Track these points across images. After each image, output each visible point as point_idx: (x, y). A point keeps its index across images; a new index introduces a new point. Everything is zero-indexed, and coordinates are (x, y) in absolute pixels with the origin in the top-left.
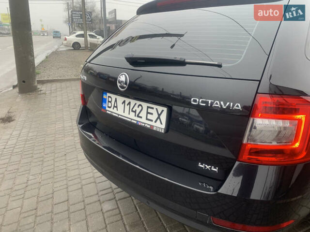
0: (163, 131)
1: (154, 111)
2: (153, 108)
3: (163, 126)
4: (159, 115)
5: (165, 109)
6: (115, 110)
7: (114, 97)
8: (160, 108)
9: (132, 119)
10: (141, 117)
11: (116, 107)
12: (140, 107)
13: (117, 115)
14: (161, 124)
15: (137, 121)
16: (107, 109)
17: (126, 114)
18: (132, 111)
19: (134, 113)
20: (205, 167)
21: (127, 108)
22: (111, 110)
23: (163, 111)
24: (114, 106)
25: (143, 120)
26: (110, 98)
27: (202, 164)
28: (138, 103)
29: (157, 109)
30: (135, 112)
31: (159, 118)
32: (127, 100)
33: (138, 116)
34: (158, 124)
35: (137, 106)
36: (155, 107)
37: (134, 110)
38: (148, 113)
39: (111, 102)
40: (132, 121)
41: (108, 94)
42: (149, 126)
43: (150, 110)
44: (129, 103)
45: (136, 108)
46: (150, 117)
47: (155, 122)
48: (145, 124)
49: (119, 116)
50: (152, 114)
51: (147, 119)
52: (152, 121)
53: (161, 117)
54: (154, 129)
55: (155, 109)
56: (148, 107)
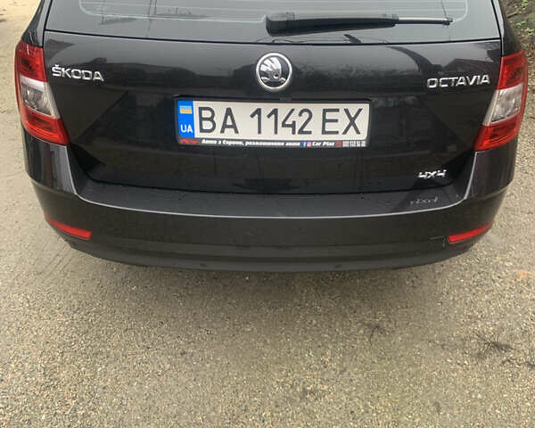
0: (364, 145)
1: (340, 116)
2: (337, 110)
3: (363, 136)
4: (353, 119)
5: (366, 107)
8: (353, 108)
9: (286, 142)
10: (309, 132)
11: (234, 126)
12: (306, 114)
13: (241, 143)
14: (358, 132)
15: (302, 142)
16: (199, 135)
17: (267, 135)
18: (284, 125)
19: (290, 129)
20: (428, 175)
22: (214, 135)
23: (360, 110)
24: (225, 126)
25: (316, 136)
26: (207, 113)
27: (423, 174)
28: (299, 107)
29: (347, 111)
30: (293, 125)
31: (352, 124)
33: (301, 132)
34: (351, 135)
35: (296, 113)
36: (342, 106)
37: (289, 122)
38: (325, 121)
39: (210, 119)
40: (287, 144)
42: (332, 144)
43: (329, 116)
44: (275, 112)
45: (294, 117)
46: (329, 127)
47: (345, 132)
48: (322, 142)
49: (247, 143)
50: (336, 121)
51: (324, 132)
52: (337, 133)
53: (357, 121)
54: (345, 145)
55: (342, 112)
56: (325, 111)
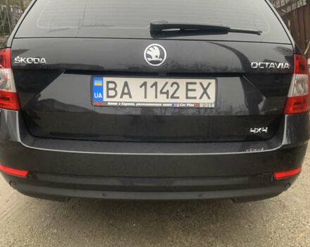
0: (213, 106)
1: (198, 87)
2: (195, 83)
3: (213, 100)
4: (205, 90)
5: (213, 81)
6: (125, 99)
8: (205, 82)
9: (162, 103)
10: (178, 98)
11: (129, 93)
12: (175, 86)
13: (133, 104)
14: (209, 98)
15: (173, 104)
16: (106, 100)
17: (150, 99)
18: (161, 92)
19: (166, 95)
21: (151, 90)
23: (210, 84)
24: (123, 93)
25: (183, 100)
26: (111, 84)
28: (171, 81)
29: (201, 84)
30: (167, 93)
31: (205, 92)
33: (172, 97)
34: (205, 100)
35: (169, 85)
36: (198, 81)
37: (165, 90)
38: (188, 90)
39: (114, 89)
40: (164, 105)
41: (108, 79)
42: (193, 105)
43: (190, 87)
44: (155, 84)
45: (168, 88)
46: (190, 94)
47: (201, 98)
48: (186, 104)
49: (138, 104)
50: (194, 90)
51: (187, 97)
52: (195, 98)
53: (208, 91)
54: (201, 106)
55: (198, 84)
56: (188, 84)
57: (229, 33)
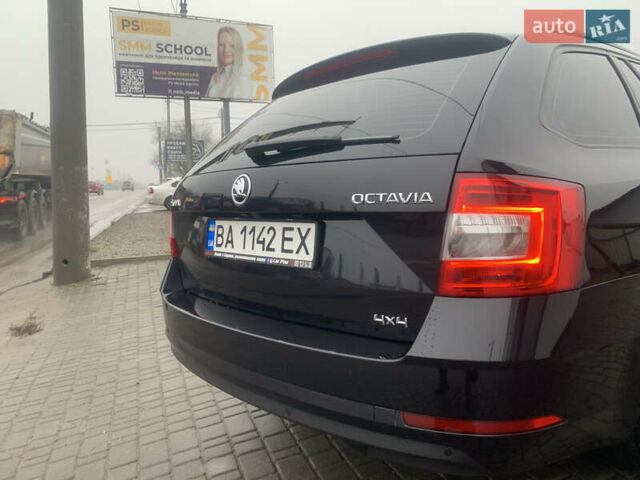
0: (310, 267)
1: (294, 235)
2: (292, 229)
3: (311, 257)
4: (303, 239)
5: (313, 226)
6: (229, 249)
7: (226, 224)
8: (304, 227)
9: (257, 257)
10: (273, 250)
11: (231, 242)
12: (272, 232)
13: (232, 256)
14: (307, 253)
15: (267, 258)
16: (216, 249)
17: (248, 251)
18: (258, 242)
19: (261, 245)
20: (386, 320)
21: (249, 238)
22: (222, 249)
23: (309, 229)
24: (228, 242)
25: (278, 254)
26: (220, 230)
27: (379, 317)
28: (268, 225)
29: (299, 229)
30: (263, 242)
31: (303, 243)
32: (249, 225)
33: (269, 249)
34: (302, 256)
35: (266, 230)
36: (295, 225)
37: (261, 239)
38: (284, 239)
39: (221, 236)
40: (259, 260)
41: (218, 223)
42: (286, 263)
43: (288, 234)
44: (253, 229)
45: (264, 235)
46: (288, 245)
47: (297, 252)
48: (280, 259)
49: (237, 257)
50: (291, 239)
51: (283, 251)
52: (291, 252)
53: (306, 241)
54: (296, 265)
55: (296, 231)
56: (285, 229)
57: (346, 148)
